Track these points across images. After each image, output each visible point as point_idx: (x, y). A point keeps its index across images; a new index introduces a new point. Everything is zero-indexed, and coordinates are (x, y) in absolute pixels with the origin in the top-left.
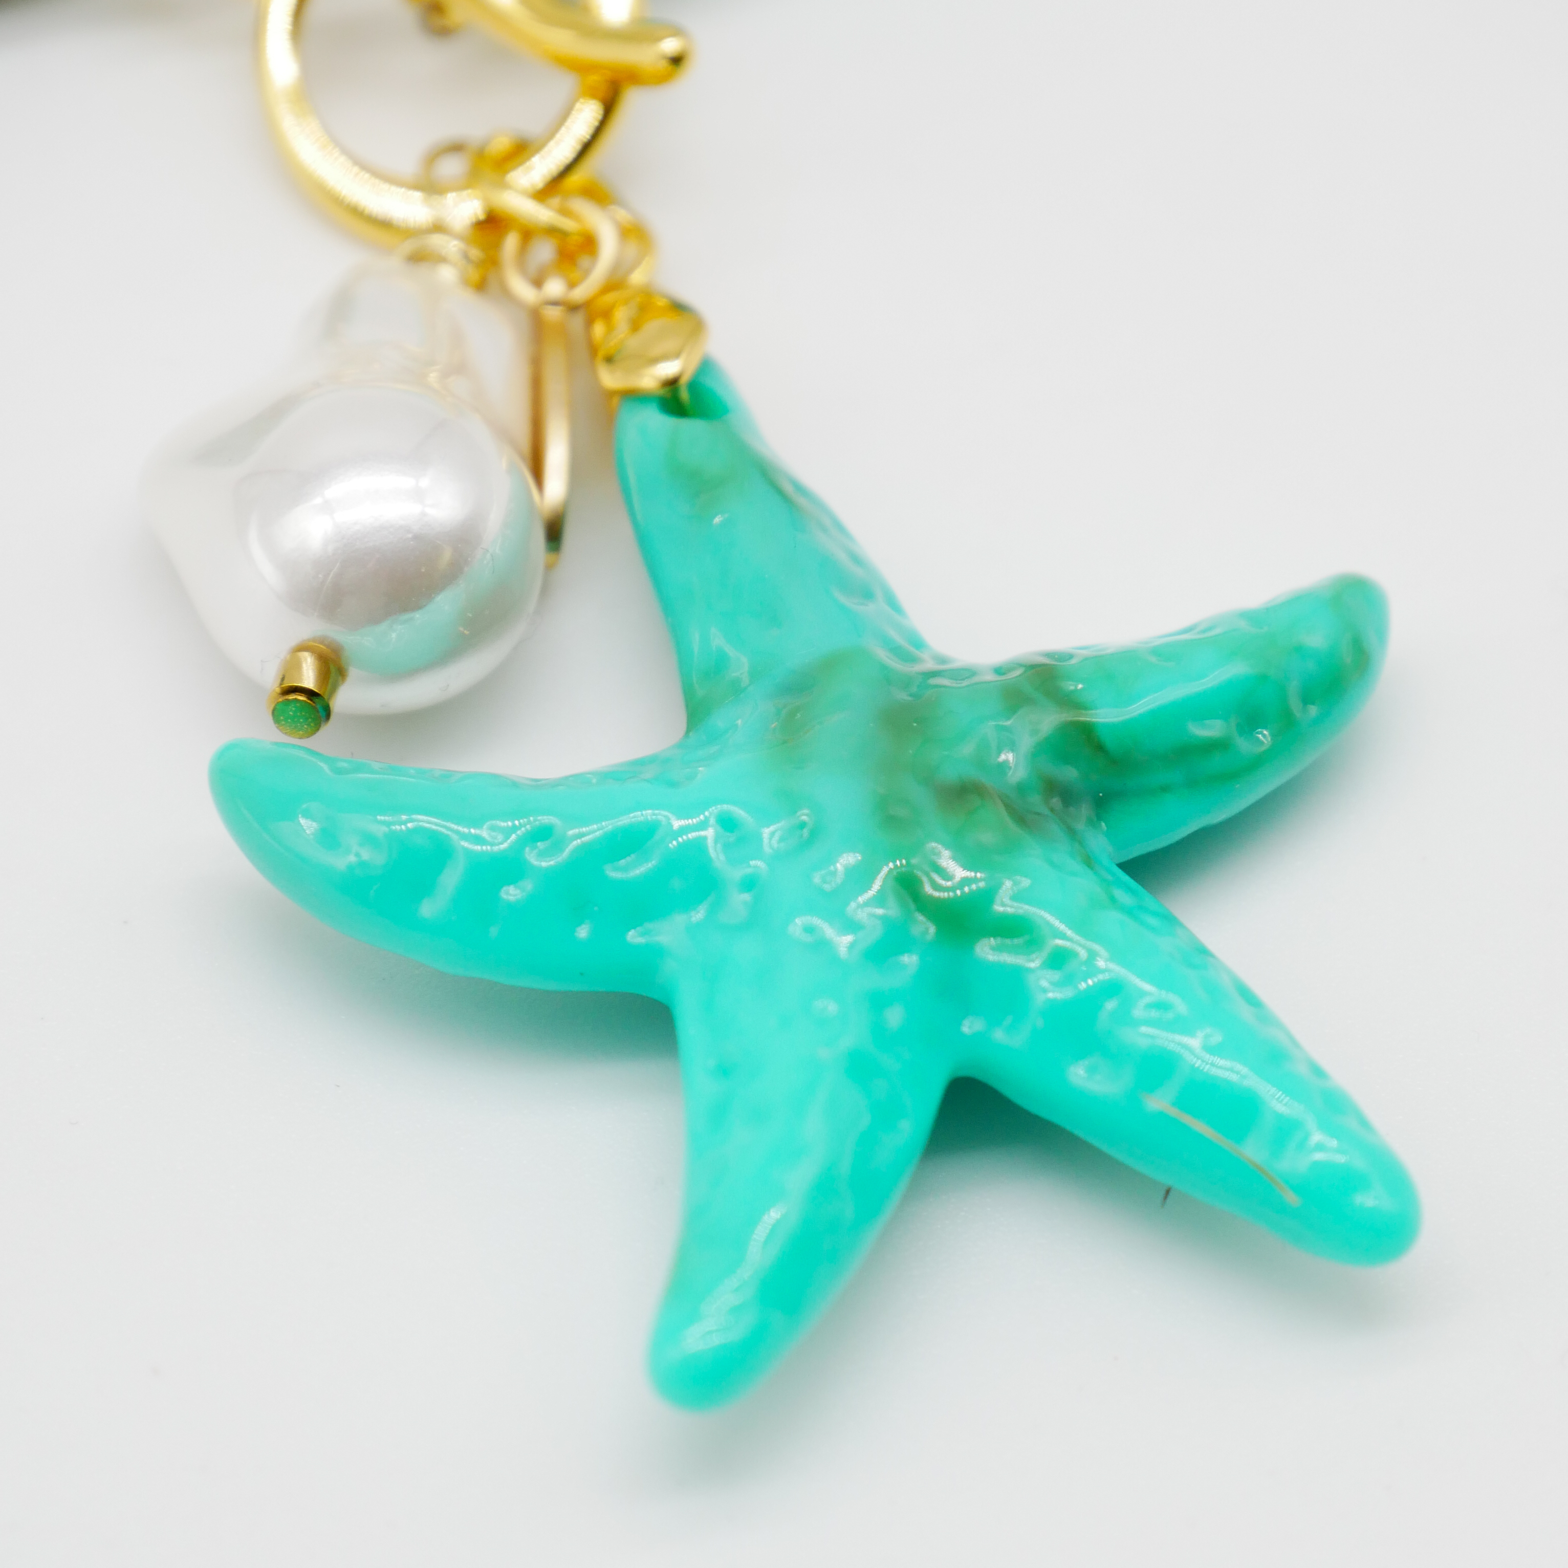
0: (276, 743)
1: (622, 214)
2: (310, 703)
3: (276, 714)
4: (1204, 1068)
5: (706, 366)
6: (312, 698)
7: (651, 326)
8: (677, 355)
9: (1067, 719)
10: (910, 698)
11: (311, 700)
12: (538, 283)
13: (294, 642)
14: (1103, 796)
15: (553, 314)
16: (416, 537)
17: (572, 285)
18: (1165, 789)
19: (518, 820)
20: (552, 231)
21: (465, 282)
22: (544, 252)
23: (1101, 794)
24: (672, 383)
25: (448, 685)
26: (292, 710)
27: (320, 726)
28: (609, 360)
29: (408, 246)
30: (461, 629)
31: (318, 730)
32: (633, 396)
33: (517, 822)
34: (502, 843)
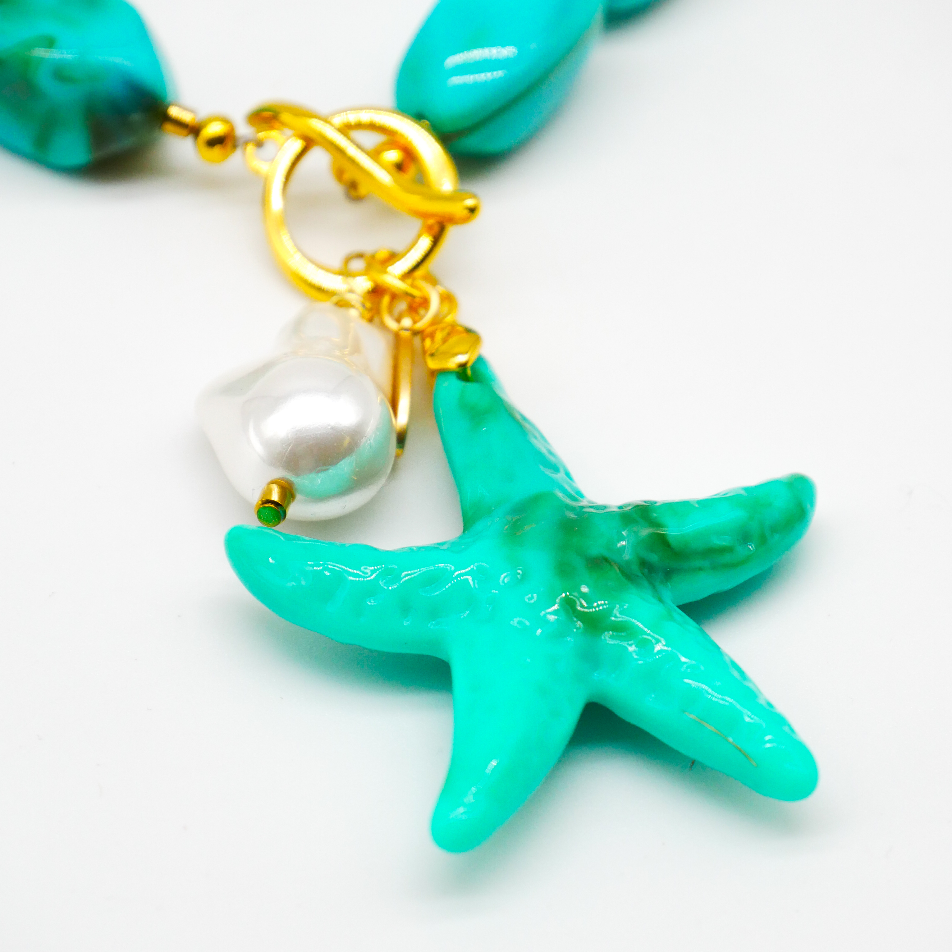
0: (259, 527)
1: (440, 289)
2: (276, 509)
3: (259, 513)
4: (712, 699)
5: (480, 359)
6: (278, 507)
7: (454, 339)
8: (466, 353)
9: (653, 532)
10: (576, 517)
11: (276, 507)
12: (398, 320)
13: (269, 480)
14: (669, 571)
15: (406, 334)
16: (332, 428)
17: (415, 322)
18: (701, 569)
19: (377, 566)
20: (407, 294)
21: (362, 316)
22: (402, 306)
23: (668, 569)
24: (463, 366)
25: (345, 506)
26: (267, 512)
27: (280, 521)
28: (432, 355)
29: (335, 299)
30: (353, 477)
31: (279, 523)
32: (444, 372)
33: (376, 568)
34: (369, 577)
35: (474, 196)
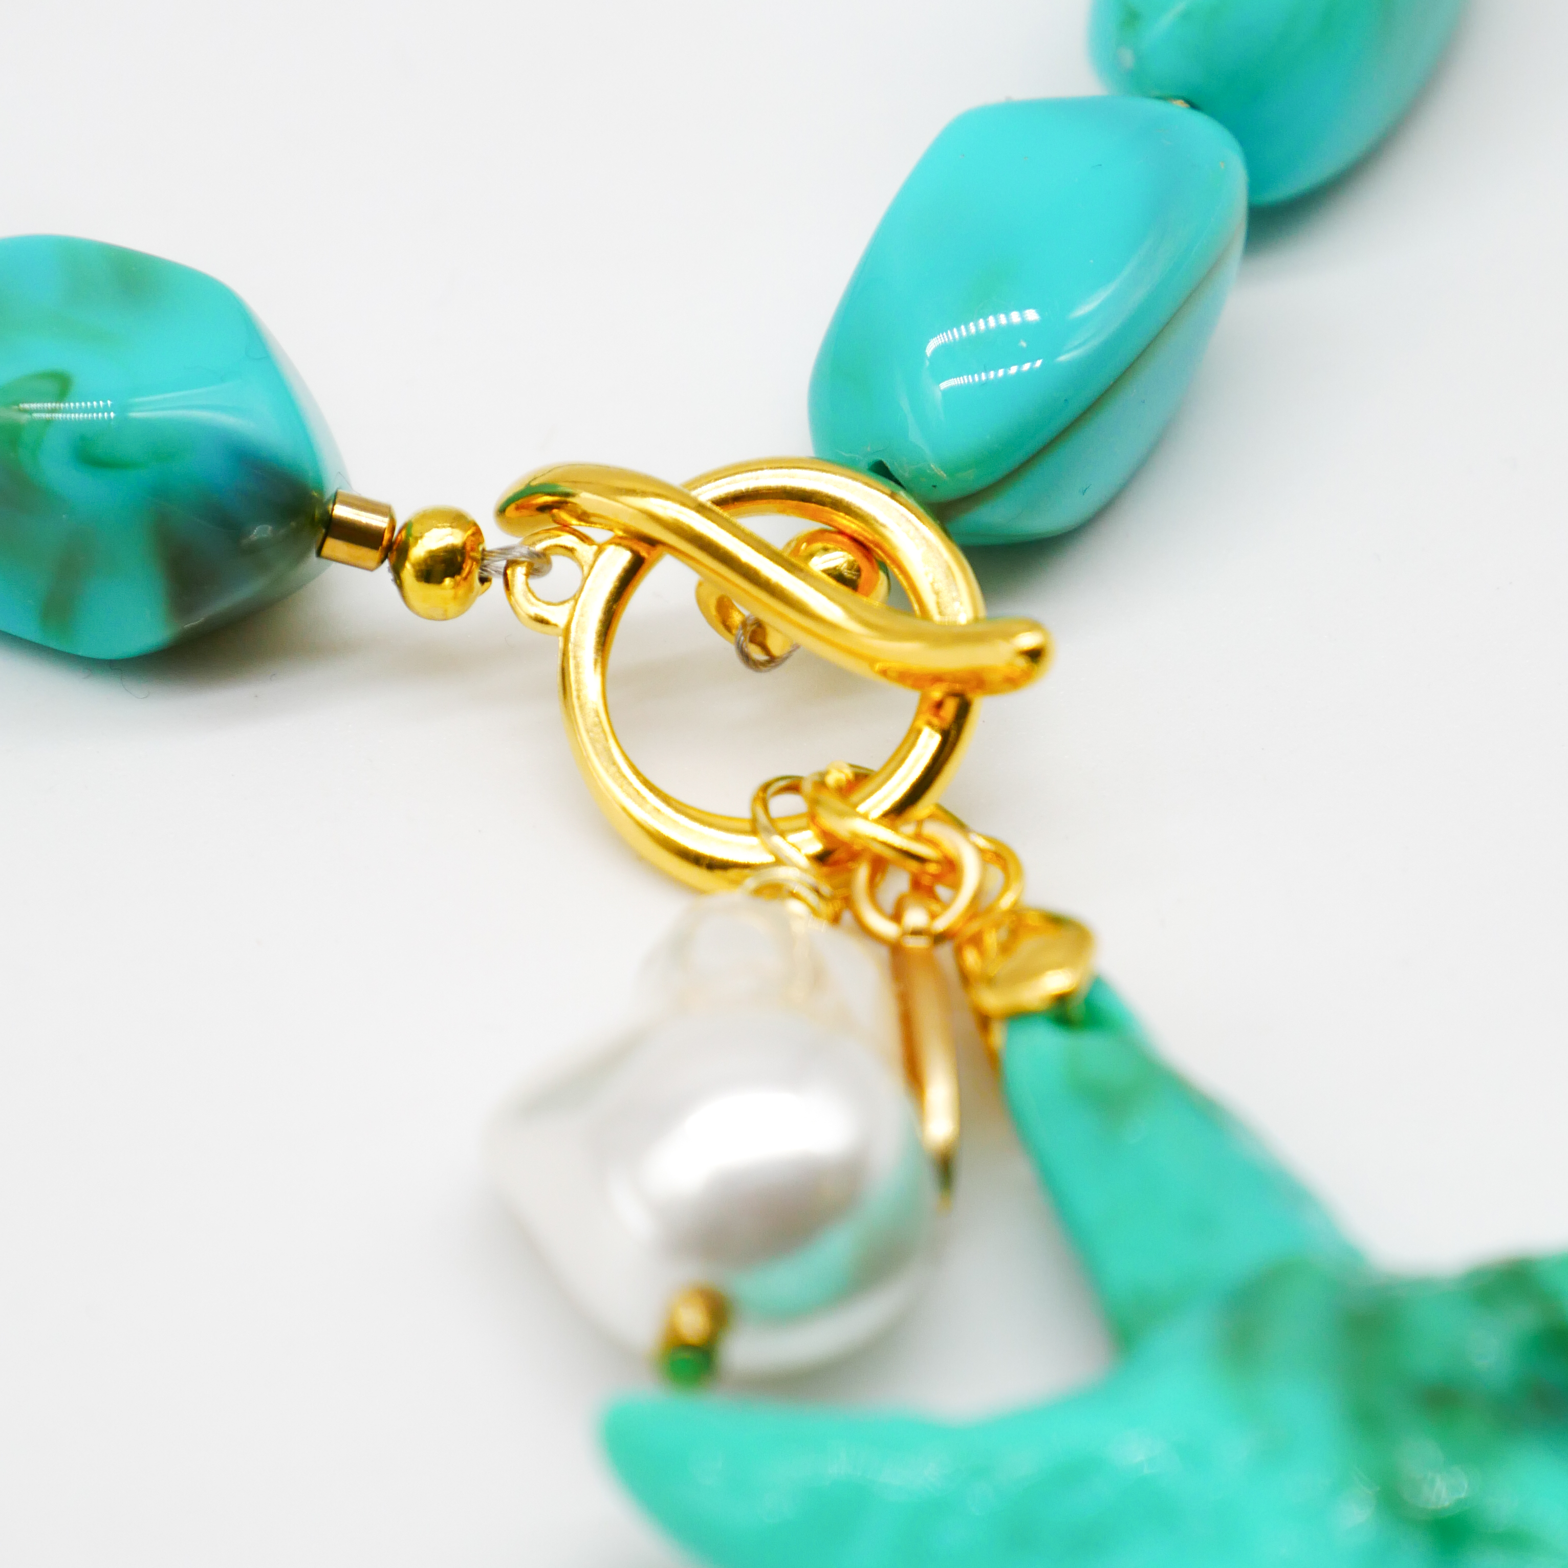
1: (980, 840)
5: (1097, 983)
6: (698, 1354)
7: (1027, 945)
12: (897, 917)
15: (917, 944)
17: (933, 916)
20: (905, 855)
21: (815, 913)
22: (899, 883)
24: (1062, 1000)
28: (985, 981)
29: (751, 882)
35: (1034, 626)
